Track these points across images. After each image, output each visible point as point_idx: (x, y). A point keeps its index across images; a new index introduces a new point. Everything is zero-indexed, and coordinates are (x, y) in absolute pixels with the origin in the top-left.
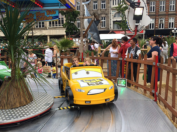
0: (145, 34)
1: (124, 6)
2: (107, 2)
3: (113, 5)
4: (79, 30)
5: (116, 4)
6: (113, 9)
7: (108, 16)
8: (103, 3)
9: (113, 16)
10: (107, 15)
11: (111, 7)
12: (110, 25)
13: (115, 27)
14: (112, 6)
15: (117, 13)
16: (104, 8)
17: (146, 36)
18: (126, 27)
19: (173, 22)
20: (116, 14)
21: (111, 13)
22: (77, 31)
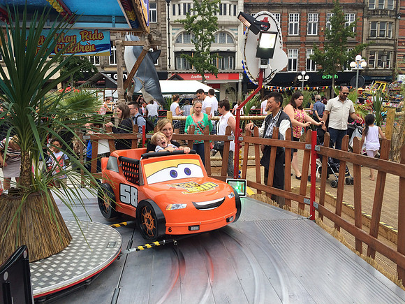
0: (242, 83)
1: (199, 18)
2: (159, 8)
3: (174, 14)
4: (95, 68)
5: (180, 14)
6: (174, 25)
7: (163, 39)
8: (152, 10)
9: (175, 40)
10: (160, 36)
11: (169, 19)
12: (168, 60)
13: (179, 65)
14: (173, 18)
15: (184, 33)
16: (154, 20)
17: (245, 86)
18: (205, 66)
19: (296, 58)
20: (180, 36)
21: (169, 34)
22: (90, 71)
